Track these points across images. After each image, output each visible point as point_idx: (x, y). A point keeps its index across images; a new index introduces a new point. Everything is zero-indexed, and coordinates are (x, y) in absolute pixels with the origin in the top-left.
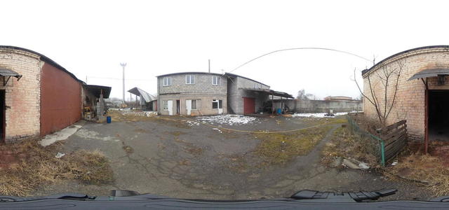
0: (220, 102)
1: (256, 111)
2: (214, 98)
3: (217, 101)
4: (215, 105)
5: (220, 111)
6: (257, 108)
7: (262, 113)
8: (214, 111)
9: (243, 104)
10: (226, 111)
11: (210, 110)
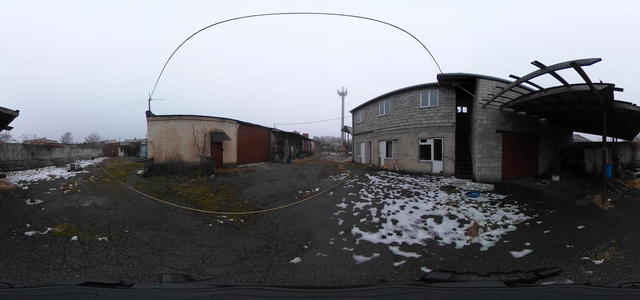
0: (438, 144)
1: (541, 170)
2: (423, 135)
3: (430, 142)
4: (424, 153)
5: (437, 166)
6: (543, 164)
7: (556, 178)
8: (423, 166)
9: (498, 152)
10: (451, 168)
11: (413, 162)
